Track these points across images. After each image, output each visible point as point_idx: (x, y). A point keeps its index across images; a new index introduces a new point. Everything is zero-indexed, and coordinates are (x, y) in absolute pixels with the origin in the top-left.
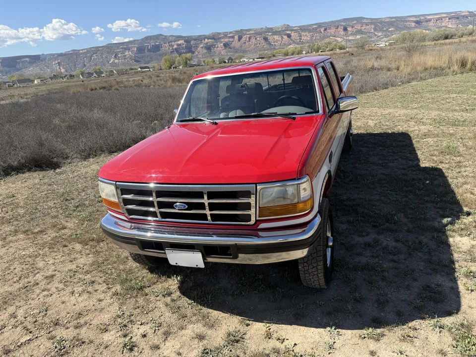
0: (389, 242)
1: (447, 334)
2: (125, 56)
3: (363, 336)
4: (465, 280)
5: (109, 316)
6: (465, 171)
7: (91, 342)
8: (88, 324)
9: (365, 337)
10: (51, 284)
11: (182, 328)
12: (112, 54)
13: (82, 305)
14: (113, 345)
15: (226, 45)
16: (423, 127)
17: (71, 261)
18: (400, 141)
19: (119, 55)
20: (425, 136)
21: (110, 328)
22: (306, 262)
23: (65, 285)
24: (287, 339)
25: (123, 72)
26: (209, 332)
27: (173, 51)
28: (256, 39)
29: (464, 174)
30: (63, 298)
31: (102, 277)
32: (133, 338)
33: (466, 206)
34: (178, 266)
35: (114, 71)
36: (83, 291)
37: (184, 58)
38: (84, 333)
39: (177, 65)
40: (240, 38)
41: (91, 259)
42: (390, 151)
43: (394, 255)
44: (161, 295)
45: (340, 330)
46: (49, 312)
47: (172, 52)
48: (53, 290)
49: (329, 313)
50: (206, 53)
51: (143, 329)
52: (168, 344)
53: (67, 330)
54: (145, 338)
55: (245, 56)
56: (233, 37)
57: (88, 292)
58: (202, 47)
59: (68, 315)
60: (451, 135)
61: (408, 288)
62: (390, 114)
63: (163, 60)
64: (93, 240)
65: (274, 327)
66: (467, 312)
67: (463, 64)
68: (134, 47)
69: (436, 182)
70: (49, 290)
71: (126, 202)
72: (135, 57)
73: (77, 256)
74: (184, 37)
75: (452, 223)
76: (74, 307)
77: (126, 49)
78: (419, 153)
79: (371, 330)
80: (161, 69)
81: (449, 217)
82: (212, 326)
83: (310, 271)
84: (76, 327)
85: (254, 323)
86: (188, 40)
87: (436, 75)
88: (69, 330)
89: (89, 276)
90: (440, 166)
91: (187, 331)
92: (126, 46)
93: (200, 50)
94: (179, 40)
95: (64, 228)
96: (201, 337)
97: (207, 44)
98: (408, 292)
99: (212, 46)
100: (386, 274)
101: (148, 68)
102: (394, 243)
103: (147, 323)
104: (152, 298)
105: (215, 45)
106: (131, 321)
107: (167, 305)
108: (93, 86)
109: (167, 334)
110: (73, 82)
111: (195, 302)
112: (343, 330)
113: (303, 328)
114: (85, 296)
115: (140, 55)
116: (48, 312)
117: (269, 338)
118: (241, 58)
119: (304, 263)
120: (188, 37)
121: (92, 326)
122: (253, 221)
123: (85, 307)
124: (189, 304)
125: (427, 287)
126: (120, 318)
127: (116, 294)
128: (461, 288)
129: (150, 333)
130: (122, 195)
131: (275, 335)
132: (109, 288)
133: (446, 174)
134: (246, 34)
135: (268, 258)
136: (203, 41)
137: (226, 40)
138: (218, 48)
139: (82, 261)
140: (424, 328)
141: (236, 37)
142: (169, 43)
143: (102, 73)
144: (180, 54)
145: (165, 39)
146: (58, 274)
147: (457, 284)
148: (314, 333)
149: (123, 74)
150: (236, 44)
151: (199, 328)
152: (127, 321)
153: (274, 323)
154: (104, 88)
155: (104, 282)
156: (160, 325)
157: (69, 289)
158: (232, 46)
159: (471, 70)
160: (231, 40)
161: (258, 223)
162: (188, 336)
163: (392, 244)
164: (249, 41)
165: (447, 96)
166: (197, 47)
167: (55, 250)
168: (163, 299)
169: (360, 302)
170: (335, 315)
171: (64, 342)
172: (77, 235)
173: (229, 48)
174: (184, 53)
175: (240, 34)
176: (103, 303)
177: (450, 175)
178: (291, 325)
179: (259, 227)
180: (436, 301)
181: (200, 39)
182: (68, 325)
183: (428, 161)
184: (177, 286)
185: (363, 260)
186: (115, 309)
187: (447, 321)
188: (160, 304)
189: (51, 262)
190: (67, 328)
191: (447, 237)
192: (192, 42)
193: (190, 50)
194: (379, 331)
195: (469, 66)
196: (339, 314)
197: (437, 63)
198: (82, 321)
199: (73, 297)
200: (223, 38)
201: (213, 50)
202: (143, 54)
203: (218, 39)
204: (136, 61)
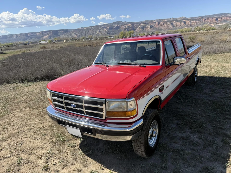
0: (195, 138)
2: (103, 31)
5: (44, 152)
7: (32, 162)
10: (29, 132)
11: (72, 164)
12: (98, 30)
14: (40, 166)
15: (151, 27)
17: (41, 124)
18: (226, 82)
19: (101, 31)
21: (43, 157)
22: (136, 143)
23: (34, 134)
26: (84, 169)
27: (125, 29)
28: (167, 24)
30: (31, 140)
31: (50, 133)
32: (49, 165)
35: (98, 38)
36: (40, 138)
37: (130, 33)
38: (32, 158)
39: (126, 36)
40: (159, 23)
41: (50, 124)
42: (218, 87)
43: (195, 146)
44: (70, 146)
46: (22, 145)
47: (125, 30)
48: (29, 135)
50: (141, 30)
51: (55, 161)
52: (63, 171)
54: (54, 166)
55: (160, 32)
56: (155, 23)
58: (139, 28)
59: (29, 148)
61: (195, 167)
62: (226, 66)
63: (120, 34)
68: (108, 27)
70: (27, 135)
71: (54, 100)
72: (108, 31)
73: (45, 121)
74: (131, 22)
76: (33, 145)
77: (104, 28)
80: (119, 38)
82: (86, 166)
83: (138, 148)
84: (29, 154)
85: (106, 169)
86: (133, 24)
88: (26, 155)
89: (45, 132)
91: (74, 166)
92: (104, 26)
93: (139, 29)
94: (128, 24)
96: (79, 171)
97: (142, 26)
98: (194, 169)
99: (144, 27)
100: (185, 156)
101: (113, 37)
102: (198, 140)
103: (59, 159)
104: (67, 147)
105: (146, 26)
106: (52, 156)
107: (71, 152)
108: (86, 44)
109: (65, 166)
110: (79, 42)
111: (83, 153)
114: (40, 140)
115: (110, 31)
118: (158, 33)
119: (135, 143)
120: (133, 22)
121: (36, 155)
122: (104, 118)
123: (37, 145)
124: (81, 153)
126: (48, 154)
127: (52, 142)
129: (58, 163)
130: (52, 97)
132: (50, 139)
134: (162, 21)
135: (118, 138)
136: (140, 24)
137: (152, 24)
138: (147, 28)
139: (46, 124)
141: (157, 23)
142: (124, 25)
143: (92, 38)
144: (128, 30)
145: (122, 23)
146: (34, 129)
149: (101, 39)
150: (156, 26)
151: (80, 166)
154: (90, 45)
155: (50, 135)
156: (64, 161)
157: (35, 136)
158: (154, 27)
160: (154, 24)
161: (106, 119)
162: (73, 169)
164: (163, 25)
166: (137, 27)
167: (38, 117)
168: (71, 148)
169: (164, 169)
171: (22, 160)
173: (153, 28)
174: (130, 30)
175: (159, 21)
176: (45, 145)
179: (107, 121)
181: (139, 23)
182: (27, 153)
184: (79, 143)
185: (176, 146)
186: (48, 150)
188: (68, 151)
189: (33, 122)
192: (135, 25)
193: (133, 29)
198: (33, 152)
199: (35, 140)
200: (150, 23)
201: (144, 29)
202: (112, 30)
203: (148, 23)
204: (108, 33)
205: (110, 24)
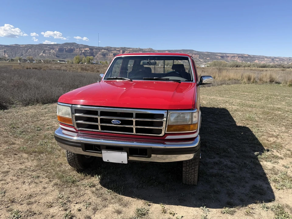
0: (227, 163)
1: (271, 212)
2: (50, 52)
3: (223, 212)
4: (274, 184)
5: (52, 198)
6: (262, 129)
7: (41, 213)
8: (37, 202)
9: (224, 213)
10: (7, 177)
11: (105, 206)
12: (42, 50)
13: (32, 190)
14: (57, 215)
15: (115, 55)
16: (234, 107)
17: (21, 164)
18: (223, 112)
20: (236, 111)
21: (54, 205)
22: (188, 166)
23: (18, 178)
24: (176, 214)
25: (48, 62)
26: (124, 209)
27: (82, 54)
29: (262, 131)
30: (17, 186)
31: (44, 174)
32: (72, 212)
33: (266, 146)
34: (109, 162)
35: (42, 61)
36: (32, 182)
37: (88, 59)
38: (34, 207)
39: (83, 62)
41: (35, 163)
42: (218, 117)
43: (232, 169)
44: (88, 186)
45: (209, 209)
47: (80, 54)
48: (9, 180)
49: (200, 199)
50: (102, 57)
51: (78, 206)
52: (96, 216)
53: (22, 206)
54: (80, 212)
56: (119, 51)
57: (35, 183)
58: (100, 54)
59: (22, 196)
60: (250, 111)
61: (244, 187)
62: (214, 99)
63: (75, 58)
64: (35, 152)
65: (167, 207)
66: (279, 200)
67: (249, 79)
68: (57, 48)
69: (247, 134)
70: (5, 180)
72: (57, 54)
73: (25, 161)
75: (260, 154)
76: (25, 191)
77: (51, 48)
78: (235, 119)
79: (227, 208)
80: (73, 63)
81: (257, 152)
82: (125, 206)
83: (190, 171)
84: (28, 204)
85: (153, 204)
86: (92, 48)
87: (235, 83)
88: (23, 205)
89: (34, 173)
90: (247, 126)
91: (109, 208)
92: (52, 47)
93: (99, 55)
94: (86, 48)
95: (14, 144)
96: (119, 212)
97: (103, 52)
98: (244, 189)
99: (106, 54)
100: (229, 179)
101: (65, 61)
102: (230, 163)
103: (81, 203)
104: (82, 188)
105: (108, 54)
106: (69, 201)
107: (93, 192)
108: (29, 67)
109: (95, 210)
110: (13, 64)
111: (112, 191)
112: (211, 209)
113: (185, 207)
114: (33, 185)
115: (60, 53)
116: (6, 194)
117: (165, 213)
121: (40, 203)
122: (163, 134)
123: (34, 191)
124: (108, 192)
125: (254, 186)
126: (61, 199)
127: (56, 184)
128: (273, 188)
129: (83, 209)
130: (75, 113)
131: (168, 211)
132: (50, 181)
133: (252, 130)
134: (127, 50)
136: (101, 50)
137: (115, 52)
138: (110, 56)
139: (29, 164)
140: (257, 208)
141: (121, 51)
142: (79, 49)
143: (34, 61)
144: (86, 56)
145: (77, 46)
146: (12, 171)
147: (270, 185)
148: (193, 210)
149: (48, 63)
151: (117, 206)
152: (66, 201)
153: (166, 204)
154: (36, 68)
155: (47, 177)
156: (90, 204)
157: (21, 180)
159: (253, 82)
160: (118, 52)
161: (165, 136)
162: (110, 211)
163: (229, 163)
165: (243, 93)
166: (97, 53)
167: (8, 156)
168: (90, 189)
170: (204, 200)
171: (20, 213)
172: (24, 148)
174: (88, 56)
175: (124, 50)
176: (47, 190)
177: (254, 131)
178: (178, 205)
179: (166, 138)
180: (261, 194)
181: (99, 49)
182: (22, 202)
183: (241, 123)
184: (99, 181)
185: (215, 171)
186: (56, 193)
187: (269, 205)
188: (88, 192)
189: (6, 163)
190: (22, 204)
191: (259, 161)
192: (94, 50)
193: (92, 54)
194: (232, 209)
195: (252, 80)
196: (206, 200)
197: (235, 77)
198: (33, 200)
199: (24, 185)
200: (113, 50)
201: (106, 57)
202: (62, 53)
203: (111, 50)
204: (57, 56)
205: (60, 44)
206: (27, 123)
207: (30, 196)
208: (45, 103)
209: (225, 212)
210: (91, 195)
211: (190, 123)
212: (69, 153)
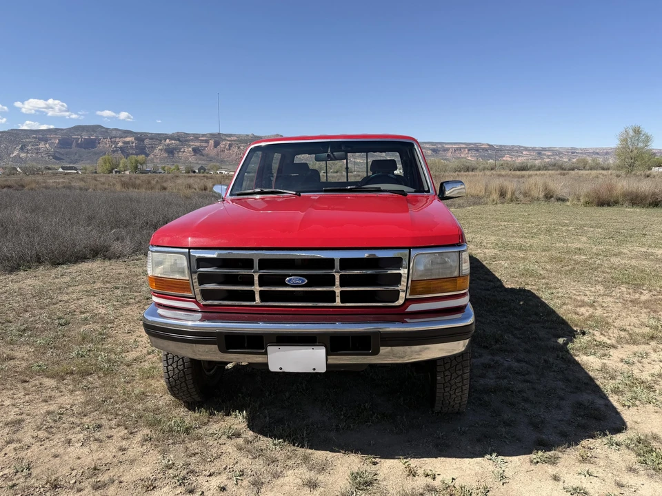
0: (510, 363)
1: (626, 451)
2: (39, 149)
3: (535, 461)
4: (616, 397)
5: (148, 469)
6: (558, 293)
8: (117, 482)
9: (538, 462)
10: (20, 433)
11: (276, 476)
12: (17, 145)
13: (96, 456)
15: (196, 151)
16: (487, 251)
17: (46, 401)
19: (29, 148)
20: (495, 258)
21: (158, 483)
22: (448, 370)
23: (50, 433)
24: (439, 475)
25: (34, 170)
26: (321, 478)
27: (117, 151)
28: (239, 148)
29: (560, 295)
30: (53, 450)
31: (111, 420)
33: (576, 326)
34: (284, 372)
35: (18, 169)
36: (88, 438)
37: (133, 161)
39: (122, 169)
40: (216, 144)
41: (80, 397)
43: (524, 375)
44: (224, 437)
45: (503, 457)
46: (35, 472)
47: (114, 151)
49: (479, 440)
50: (166, 157)
51: (215, 482)
53: (81, 493)
54: (225, 492)
55: (223, 167)
56: (207, 141)
57: (96, 440)
58: (161, 150)
59: (74, 473)
60: (523, 258)
63: (100, 161)
64: (72, 373)
65: (414, 462)
66: (636, 428)
67: (502, 194)
68: (55, 138)
69: (531, 303)
70: (19, 441)
72: (55, 152)
73: (53, 393)
74: (135, 133)
75: (572, 341)
76: (79, 461)
77: (41, 140)
78: (497, 275)
79: (540, 453)
80: (96, 172)
81: (563, 337)
82: (322, 469)
83: (453, 382)
84: (96, 488)
85: (383, 460)
86: (140, 138)
87: (474, 204)
88: (85, 492)
89: (86, 420)
90: (528, 288)
91: (286, 478)
92: (42, 136)
93: (158, 152)
94: (126, 137)
95: (12, 358)
96: (312, 485)
97: (168, 145)
99: (175, 149)
100: (525, 394)
101: (75, 169)
102: (517, 364)
103: (219, 473)
104: (212, 442)
105: (181, 148)
106: (192, 472)
107: (240, 449)
109: (258, 485)
111: (285, 441)
112: (507, 457)
113: (453, 460)
114: (93, 445)
115: (62, 151)
116: (32, 470)
117: (414, 476)
118: (217, 169)
120: (141, 134)
121: (125, 484)
122: (401, 301)
123: (99, 459)
125: (580, 405)
126: (171, 468)
127: (148, 439)
128: (616, 404)
129: (231, 485)
130: (198, 268)
131: (420, 472)
132: (131, 433)
133: (540, 295)
134: (225, 140)
136: (163, 142)
137: (197, 144)
138: (185, 153)
139: (66, 400)
140: (598, 445)
141: (212, 142)
142: (111, 139)
144: (127, 155)
145: (106, 132)
146: (29, 419)
147: (609, 401)
148: (472, 464)
149: (34, 174)
150: (210, 150)
151: (305, 473)
152: (185, 472)
153: (411, 457)
154: (9, 187)
155: (119, 426)
156: (242, 474)
157: (59, 438)
158: (204, 152)
159: (512, 201)
160: (204, 144)
161: (407, 303)
162: (292, 485)
163: (515, 365)
164: (230, 149)
165: (496, 223)
166: (153, 148)
167: (8, 386)
168: (229, 442)
170: (487, 442)
172: (40, 366)
173: (201, 155)
174: (132, 154)
175: (218, 139)
176: (131, 453)
177: (544, 296)
178: (436, 458)
179: (407, 310)
180: (598, 419)
181: (159, 138)
182: (79, 486)
183: (512, 282)
184: (244, 425)
186: (155, 458)
187: (619, 437)
188: (228, 449)
189: (8, 402)
190: (80, 490)
191: (572, 356)
192: (147, 141)
193: (142, 150)
194: (550, 453)
195: (509, 196)
196: (492, 440)
197: (473, 192)
198: (104, 478)
199: (72, 448)
200: (192, 140)
201: (176, 155)
202: (69, 150)
203: (186, 141)
204: (55, 158)
205: (62, 130)
206: (29, 309)
207: (95, 469)
208: (59, 264)
209: (539, 460)
210: (236, 454)
211: (456, 274)
212: (171, 365)
